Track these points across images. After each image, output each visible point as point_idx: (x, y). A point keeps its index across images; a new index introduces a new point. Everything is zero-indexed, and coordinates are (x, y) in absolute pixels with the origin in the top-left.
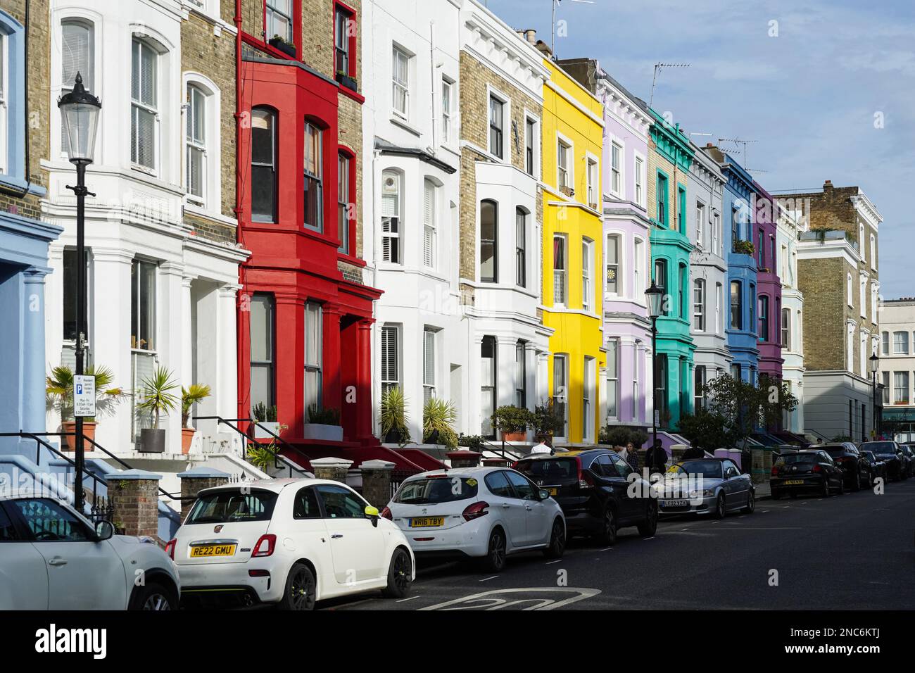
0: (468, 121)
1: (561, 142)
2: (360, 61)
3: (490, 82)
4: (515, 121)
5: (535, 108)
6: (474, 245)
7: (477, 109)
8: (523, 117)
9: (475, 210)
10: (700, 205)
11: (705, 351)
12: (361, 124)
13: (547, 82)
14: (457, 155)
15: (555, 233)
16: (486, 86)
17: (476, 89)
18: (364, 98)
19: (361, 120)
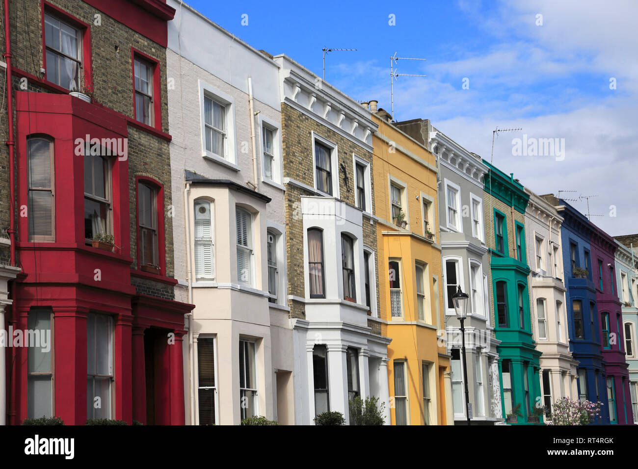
0: (292, 162)
1: (393, 184)
2: (167, 104)
3: (314, 130)
4: (343, 164)
5: (365, 155)
6: (303, 267)
7: (301, 152)
8: (352, 161)
9: (303, 237)
10: (539, 240)
11: (551, 357)
12: (169, 159)
13: (375, 133)
14: (281, 190)
15: (390, 258)
16: (310, 133)
17: (299, 135)
18: (171, 136)
19: (169, 156)
